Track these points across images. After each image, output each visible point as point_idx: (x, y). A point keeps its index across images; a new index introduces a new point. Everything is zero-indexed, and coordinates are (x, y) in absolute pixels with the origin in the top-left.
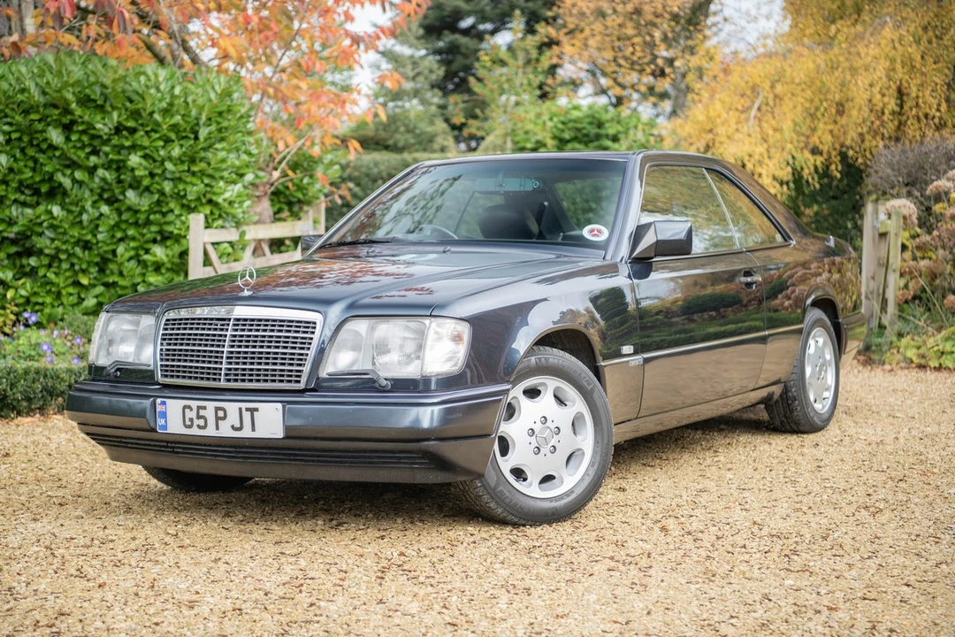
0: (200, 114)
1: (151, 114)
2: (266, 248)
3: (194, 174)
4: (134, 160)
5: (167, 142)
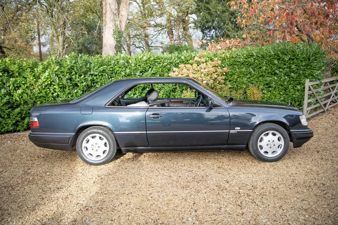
0: (310, 54)
1: (298, 55)
2: (328, 84)
3: (308, 69)
4: (293, 66)
5: (302, 61)
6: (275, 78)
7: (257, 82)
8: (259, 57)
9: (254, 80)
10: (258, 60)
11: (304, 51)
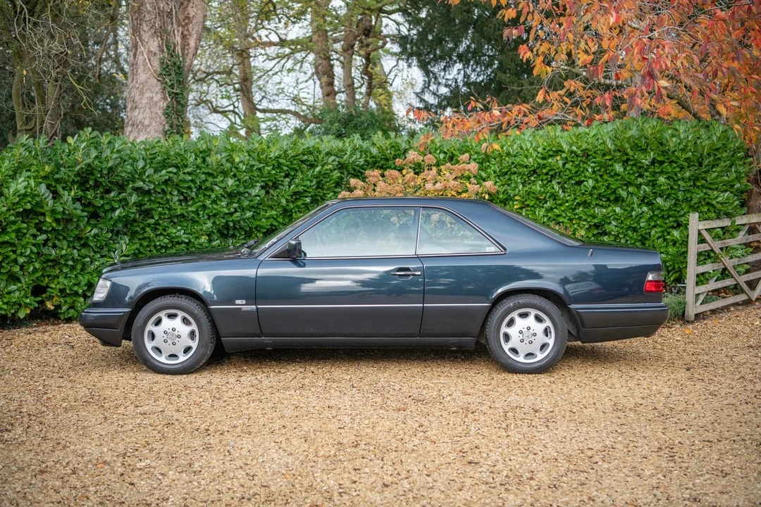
0: (704, 151)
1: (674, 152)
3: (698, 187)
4: (661, 180)
5: (682, 168)
6: (618, 210)
7: (571, 220)
8: (577, 156)
9: (564, 215)
10: (573, 162)
11: (689, 144)
